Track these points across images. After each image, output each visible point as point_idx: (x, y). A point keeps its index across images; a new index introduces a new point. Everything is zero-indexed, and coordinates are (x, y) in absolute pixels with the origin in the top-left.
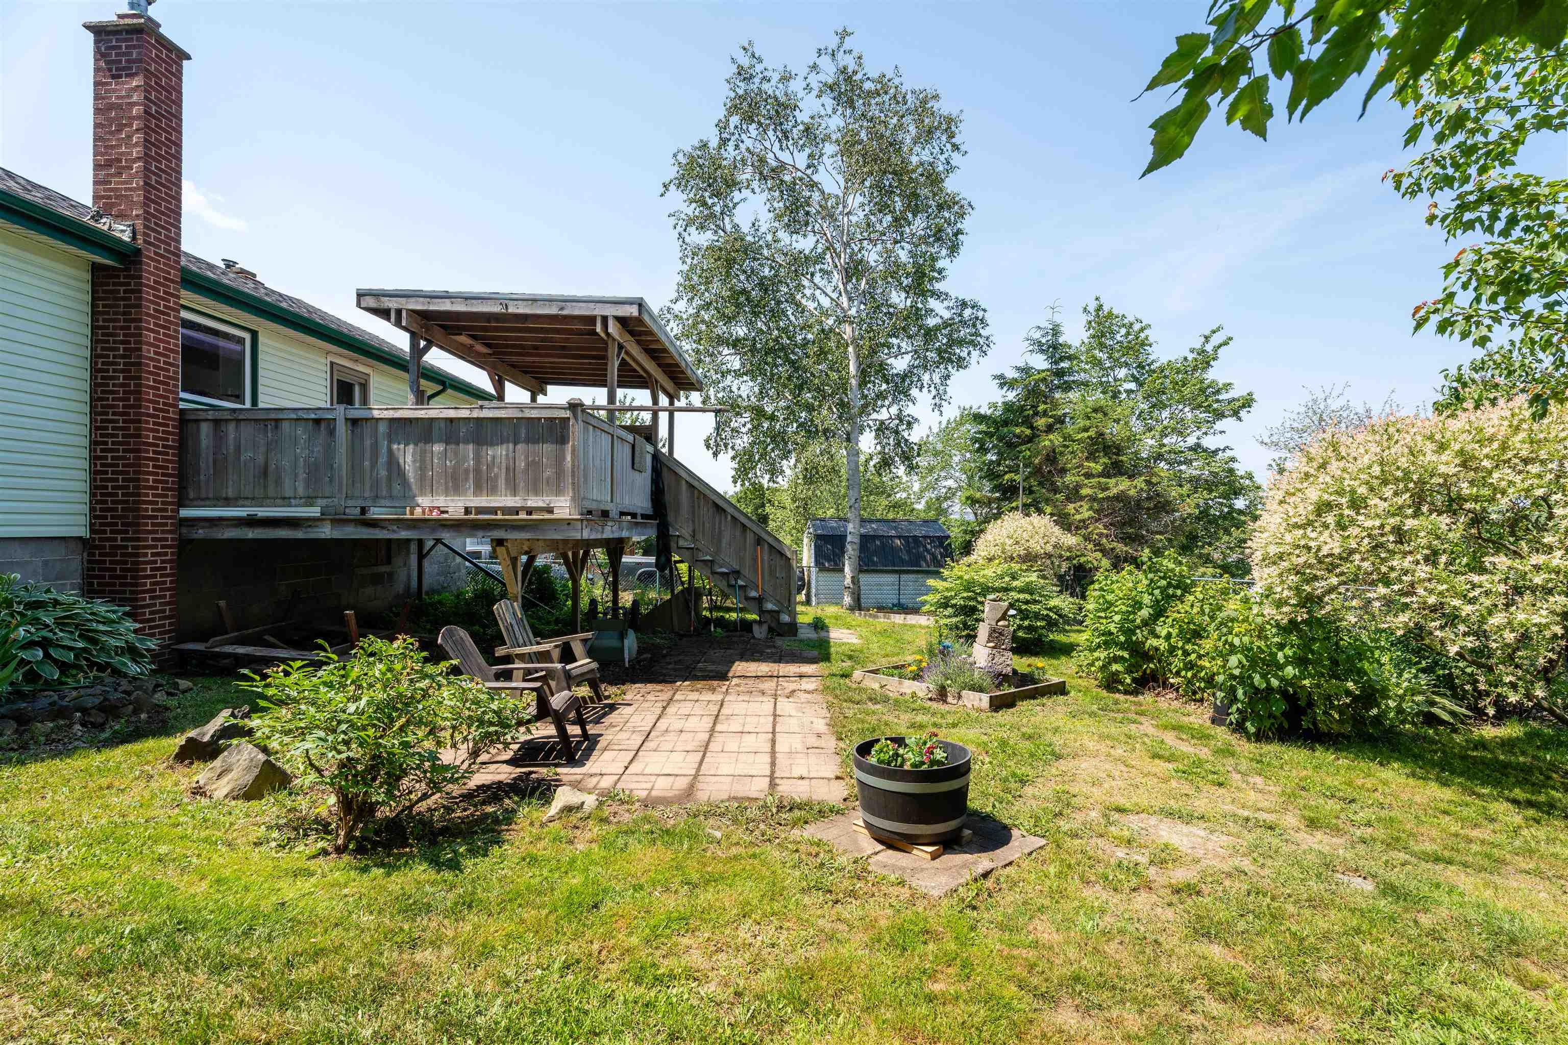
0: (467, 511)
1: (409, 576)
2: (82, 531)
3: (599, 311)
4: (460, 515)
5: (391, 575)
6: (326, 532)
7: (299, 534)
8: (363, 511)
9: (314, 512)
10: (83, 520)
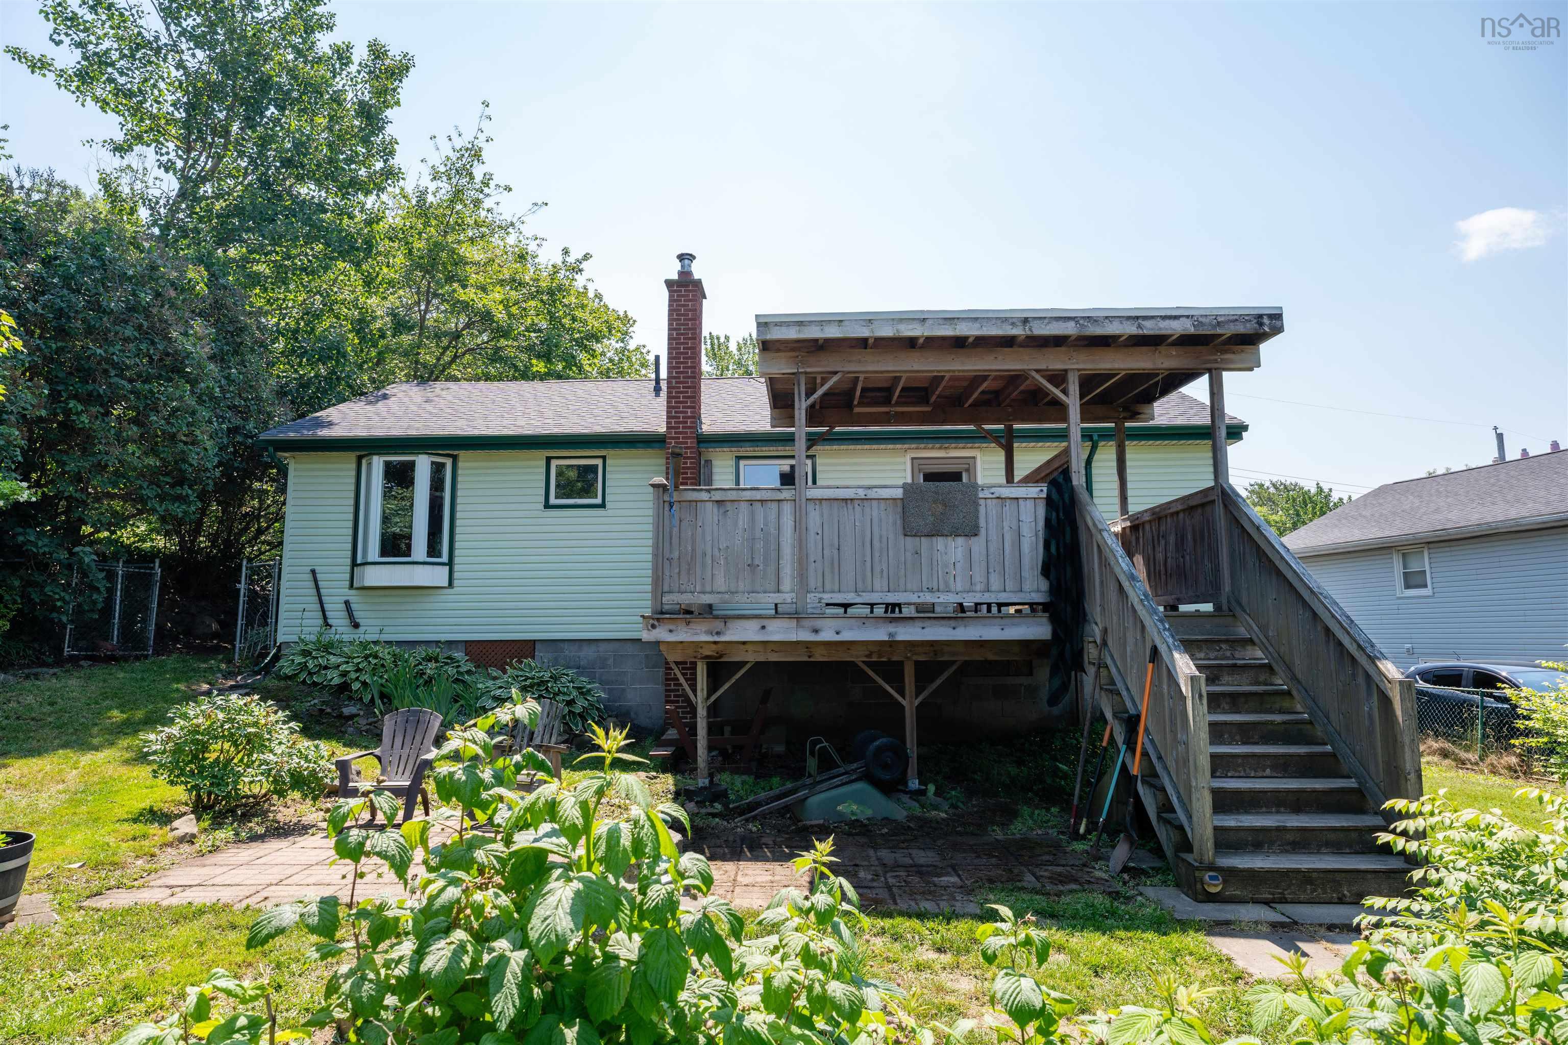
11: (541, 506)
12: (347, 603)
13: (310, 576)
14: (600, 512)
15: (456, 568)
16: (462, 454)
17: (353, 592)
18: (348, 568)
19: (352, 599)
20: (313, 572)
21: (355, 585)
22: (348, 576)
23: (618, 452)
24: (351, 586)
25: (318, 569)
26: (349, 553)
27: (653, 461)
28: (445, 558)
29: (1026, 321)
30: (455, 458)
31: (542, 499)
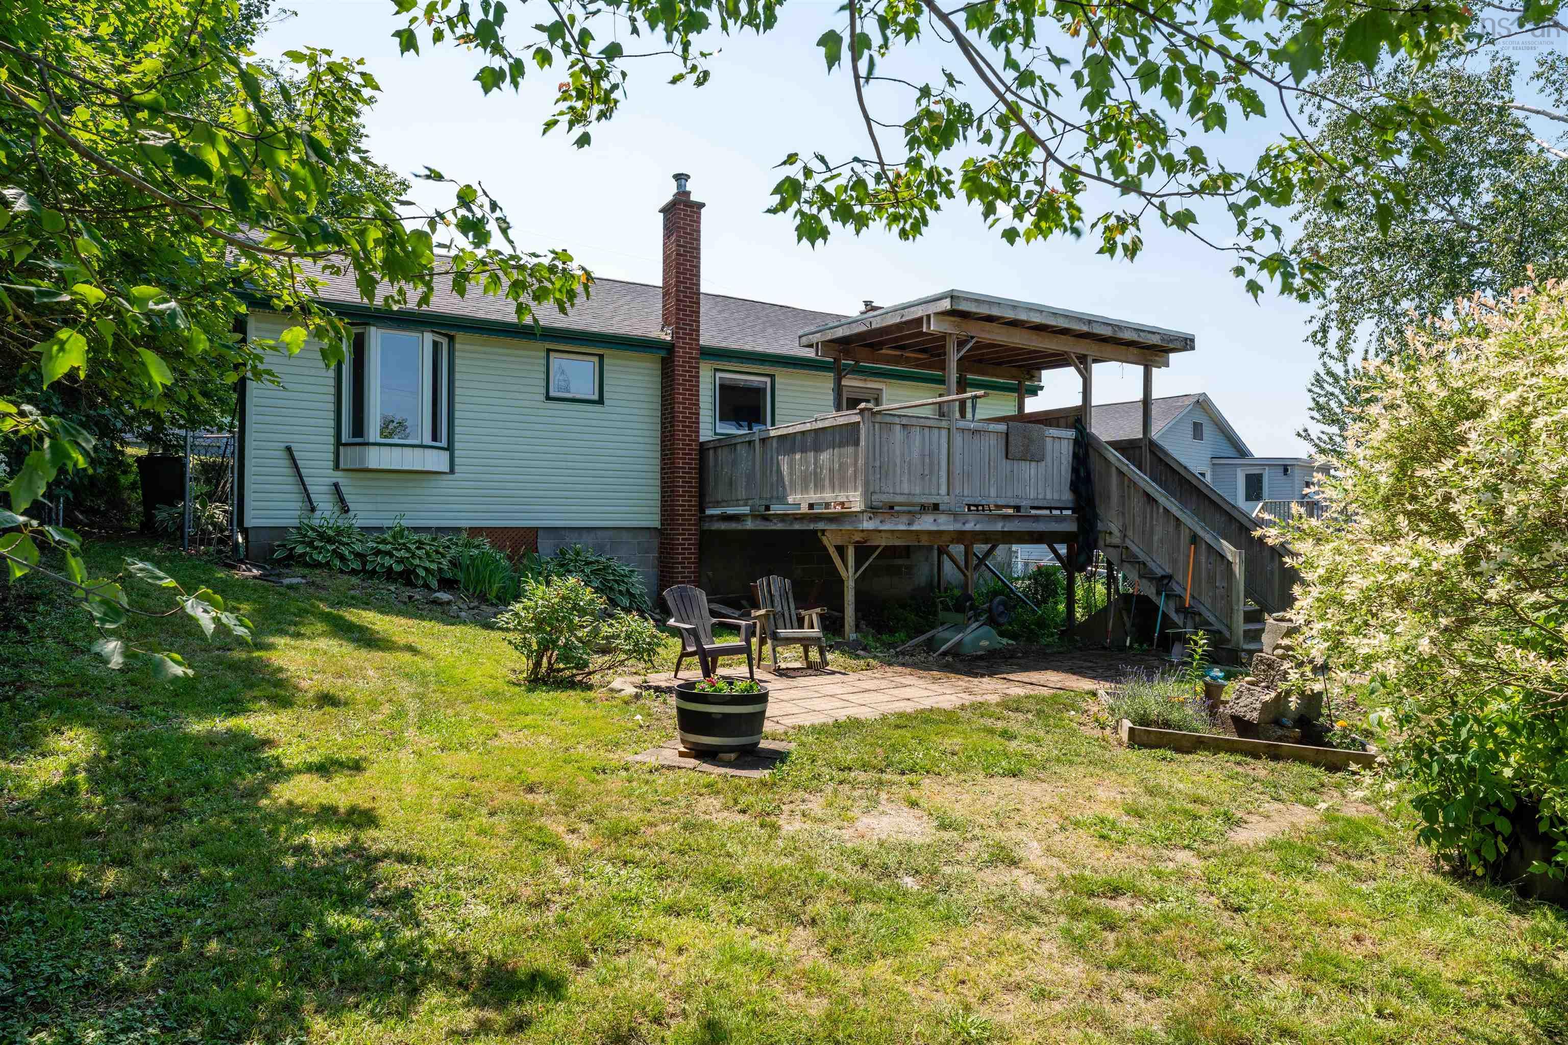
0: (811, 506)
1: (932, 570)
2: (657, 524)
3: (919, 312)
4: (804, 509)
5: (909, 568)
6: (749, 525)
7: (733, 526)
8: (768, 508)
9: (746, 510)
10: (658, 517)
11: (543, 398)
12: (336, 485)
13: (284, 454)
14: (597, 408)
15: (457, 453)
16: (460, 336)
17: (339, 474)
18: (331, 448)
19: (342, 482)
20: (289, 449)
21: (342, 466)
22: (331, 456)
23: (616, 352)
24: (337, 467)
25: (294, 447)
26: (332, 431)
27: (644, 365)
28: (444, 444)
29: (1090, 322)
30: (451, 339)
31: (544, 391)
